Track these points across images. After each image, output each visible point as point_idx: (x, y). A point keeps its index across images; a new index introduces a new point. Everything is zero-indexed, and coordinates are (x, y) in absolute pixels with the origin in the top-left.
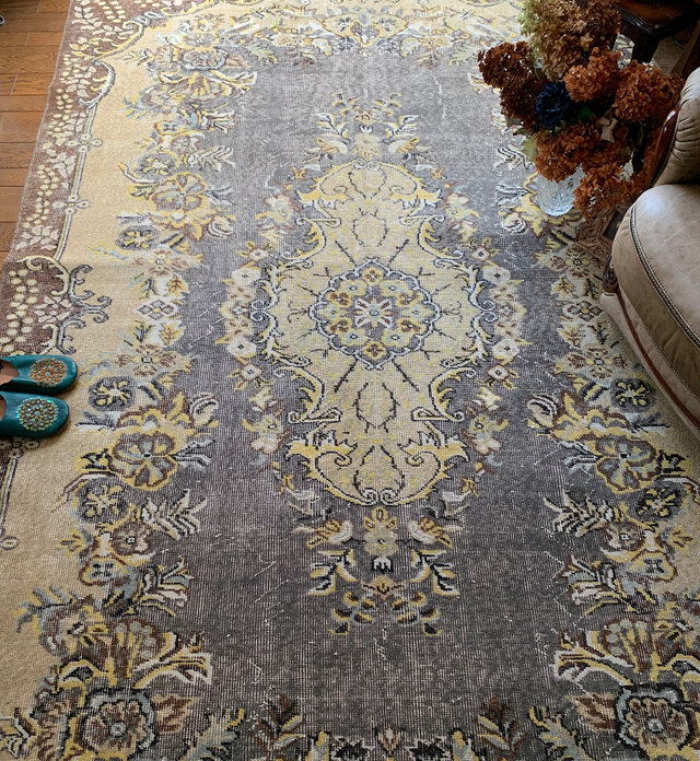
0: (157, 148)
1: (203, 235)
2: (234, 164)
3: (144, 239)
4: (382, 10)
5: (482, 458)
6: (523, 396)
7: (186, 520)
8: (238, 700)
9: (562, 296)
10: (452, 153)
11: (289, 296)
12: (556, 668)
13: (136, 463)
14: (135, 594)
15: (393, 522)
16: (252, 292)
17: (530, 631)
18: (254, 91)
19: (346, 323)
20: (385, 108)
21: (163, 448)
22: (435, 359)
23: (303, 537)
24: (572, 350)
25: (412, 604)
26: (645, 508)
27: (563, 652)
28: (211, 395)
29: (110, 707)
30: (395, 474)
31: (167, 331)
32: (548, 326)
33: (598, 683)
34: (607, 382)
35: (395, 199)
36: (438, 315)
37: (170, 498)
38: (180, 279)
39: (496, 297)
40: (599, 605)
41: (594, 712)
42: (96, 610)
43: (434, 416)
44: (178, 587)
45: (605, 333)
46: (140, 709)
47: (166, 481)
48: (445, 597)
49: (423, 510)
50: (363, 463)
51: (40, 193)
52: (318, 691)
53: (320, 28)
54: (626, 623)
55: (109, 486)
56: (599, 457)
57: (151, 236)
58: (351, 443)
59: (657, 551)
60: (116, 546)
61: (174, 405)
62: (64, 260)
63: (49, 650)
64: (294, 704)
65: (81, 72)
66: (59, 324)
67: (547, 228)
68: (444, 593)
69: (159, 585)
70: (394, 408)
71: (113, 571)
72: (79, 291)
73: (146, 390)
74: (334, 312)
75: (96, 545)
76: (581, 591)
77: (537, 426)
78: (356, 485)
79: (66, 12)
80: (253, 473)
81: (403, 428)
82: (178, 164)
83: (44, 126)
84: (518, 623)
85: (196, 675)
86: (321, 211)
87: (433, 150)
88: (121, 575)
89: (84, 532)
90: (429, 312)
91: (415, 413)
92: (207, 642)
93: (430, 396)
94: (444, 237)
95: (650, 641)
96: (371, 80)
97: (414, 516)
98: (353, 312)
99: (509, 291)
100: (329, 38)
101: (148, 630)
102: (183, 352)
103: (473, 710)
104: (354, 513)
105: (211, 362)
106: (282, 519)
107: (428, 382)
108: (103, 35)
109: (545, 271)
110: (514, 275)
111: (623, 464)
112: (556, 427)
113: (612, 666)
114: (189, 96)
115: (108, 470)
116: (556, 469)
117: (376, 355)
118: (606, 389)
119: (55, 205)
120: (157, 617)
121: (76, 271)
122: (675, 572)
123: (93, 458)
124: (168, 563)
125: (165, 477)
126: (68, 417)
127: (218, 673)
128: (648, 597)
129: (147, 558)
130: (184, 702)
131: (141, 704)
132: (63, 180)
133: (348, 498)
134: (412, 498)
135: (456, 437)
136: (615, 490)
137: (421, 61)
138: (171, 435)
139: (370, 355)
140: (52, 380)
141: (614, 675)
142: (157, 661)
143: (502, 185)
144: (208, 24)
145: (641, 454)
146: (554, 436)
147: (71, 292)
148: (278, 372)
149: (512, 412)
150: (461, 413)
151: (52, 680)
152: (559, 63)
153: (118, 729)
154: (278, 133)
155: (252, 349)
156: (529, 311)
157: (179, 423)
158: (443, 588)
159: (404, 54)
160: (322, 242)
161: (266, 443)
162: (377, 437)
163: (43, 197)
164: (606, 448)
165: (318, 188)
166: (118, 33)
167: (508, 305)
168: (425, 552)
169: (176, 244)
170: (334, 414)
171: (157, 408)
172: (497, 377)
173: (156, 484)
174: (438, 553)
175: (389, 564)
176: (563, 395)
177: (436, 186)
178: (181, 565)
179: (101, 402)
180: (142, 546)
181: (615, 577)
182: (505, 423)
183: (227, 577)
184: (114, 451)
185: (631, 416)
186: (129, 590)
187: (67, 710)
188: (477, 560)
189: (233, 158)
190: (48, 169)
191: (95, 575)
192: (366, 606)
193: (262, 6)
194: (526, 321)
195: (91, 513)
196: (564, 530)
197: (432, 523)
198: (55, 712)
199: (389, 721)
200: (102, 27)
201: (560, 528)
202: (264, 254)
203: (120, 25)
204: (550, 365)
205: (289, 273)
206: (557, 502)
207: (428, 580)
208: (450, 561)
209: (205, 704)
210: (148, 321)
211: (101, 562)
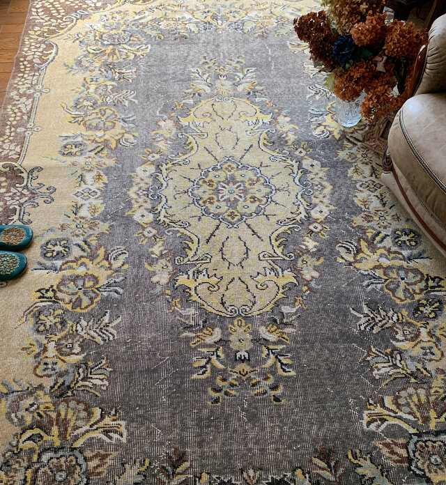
0: (86, 92)
1: (117, 145)
2: (136, 101)
3: (77, 149)
4: (231, 5)
5: (307, 283)
6: (333, 242)
7: (107, 331)
8: (144, 452)
9: (356, 177)
10: (279, 90)
11: (174, 183)
12: (365, 422)
13: (73, 294)
14: (72, 382)
15: (249, 328)
16: (150, 181)
17: (346, 398)
18: (149, 56)
19: (213, 198)
20: (234, 64)
21: (91, 283)
22: (273, 220)
23: (188, 340)
24: (365, 211)
25: (263, 383)
26: (419, 312)
27: (369, 412)
28: (123, 248)
29: (55, 461)
30: (249, 296)
31: (93, 208)
32: (347, 196)
33: (394, 432)
34: (389, 231)
35: (242, 119)
36: (274, 192)
37: (96, 317)
38: (102, 173)
39: (312, 179)
40: (392, 379)
41: (393, 452)
42: (45, 394)
43: (273, 257)
44: (102, 377)
45: (385, 200)
46: (77, 461)
47: (94, 305)
48: (286, 377)
49: (269, 319)
50: (227, 288)
51: (9, 123)
52: (200, 444)
53: (191, 17)
54: (411, 390)
55: (54, 310)
56: (386, 280)
57: (82, 147)
58: (219, 276)
59: (429, 341)
60: (59, 350)
61: (98, 255)
62: (25, 163)
63: (13, 423)
64: (184, 454)
65: (36, 48)
66: (21, 205)
67: (344, 135)
68: (285, 374)
69: (89, 376)
70: (247, 253)
71: (57, 367)
72: (35, 184)
73: (79, 246)
74: (204, 192)
75: (45, 349)
76: (379, 370)
77: (344, 261)
78: (223, 304)
79: (26, 12)
80: (152, 298)
81: (253, 266)
82: (99, 102)
83: (11, 81)
84: (337, 393)
85: (115, 436)
86: (194, 128)
87: (267, 89)
88: (63, 369)
89: (37, 341)
90: (268, 190)
91: (261, 255)
92: (122, 413)
93: (271, 244)
94: (276, 142)
95: (428, 402)
96: (224, 47)
97: (263, 323)
98: (217, 191)
99: (320, 175)
100: (197, 23)
101: (81, 406)
102: (105, 220)
103: (309, 454)
104: (222, 322)
105: (123, 226)
106: (172, 328)
107: (269, 235)
108: (50, 25)
109: (343, 162)
110: (323, 165)
111: (402, 284)
112: (356, 261)
113: (404, 420)
114: (106, 61)
115: (53, 299)
116: (358, 289)
117: (234, 218)
118: (388, 236)
119: (18, 130)
120: (88, 397)
121: (32, 171)
122: (442, 355)
123: (44, 292)
124: (95, 360)
125: (92, 303)
126: (26, 265)
127: (131, 434)
128: (425, 372)
129: (80, 357)
130: (107, 456)
131: (77, 458)
132: (24, 114)
133: (217, 313)
134: (261, 311)
135: (289, 270)
136: (398, 301)
137: (257, 35)
138: (96, 275)
139: (229, 218)
140: (15, 241)
141: (405, 426)
142: (87, 427)
143: (313, 109)
144: (118, 17)
145: (414, 277)
146: (355, 267)
147: (29, 185)
148: (168, 232)
149: (326, 253)
150: (292, 255)
151: (14, 443)
152: (346, 22)
153: (61, 476)
154: (165, 81)
155: (150, 217)
156: (334, 187)
157: (102, 266)
158: (284, 370)
159: (246, 31)
160: (195, 148)
161: (161, 277)
162: (236, 272)
163: (11, 125)
164: (391, 274)
165: (192, 114)
166: (60, 23)
167: (320, 184)
168: (271, 347)
169: (99, 152)
170: (207, 257)
171: (87, 257)
172: (315, 230)
173: (86, 307)
174: (280, 347)
175: (247, 356)
176: (359, 240)
177: (269, 111)
178: (104, 362)
179: (49, 255)
180: (77, 349)
181: (401, 359)
182: (322, 260)
183: (136, 368)
184: (58, 287)
185: (406, 253)
186: (68, 380)
187: (25, 464)
188: (307, 351)
189: (136, 98)
190: (14, 108)
191: (44, 370)
192: (232, 385)
193: (154, 5)
194: (332, 194)
195: (42, 328)
196: (365, 329)
197: (275, 327)
198: (17, 466)
199: (250, 464)
200: (49, 20)
201: (362, 328)
202: (157, 156)
203: (61, 19)
204: (349, 221)
205: (174, 168)
206: (360, 310)
207: (274, 365)
208: (288, 352)
209: (122, 457)
210: (80, 201)
211: (48, 361)
